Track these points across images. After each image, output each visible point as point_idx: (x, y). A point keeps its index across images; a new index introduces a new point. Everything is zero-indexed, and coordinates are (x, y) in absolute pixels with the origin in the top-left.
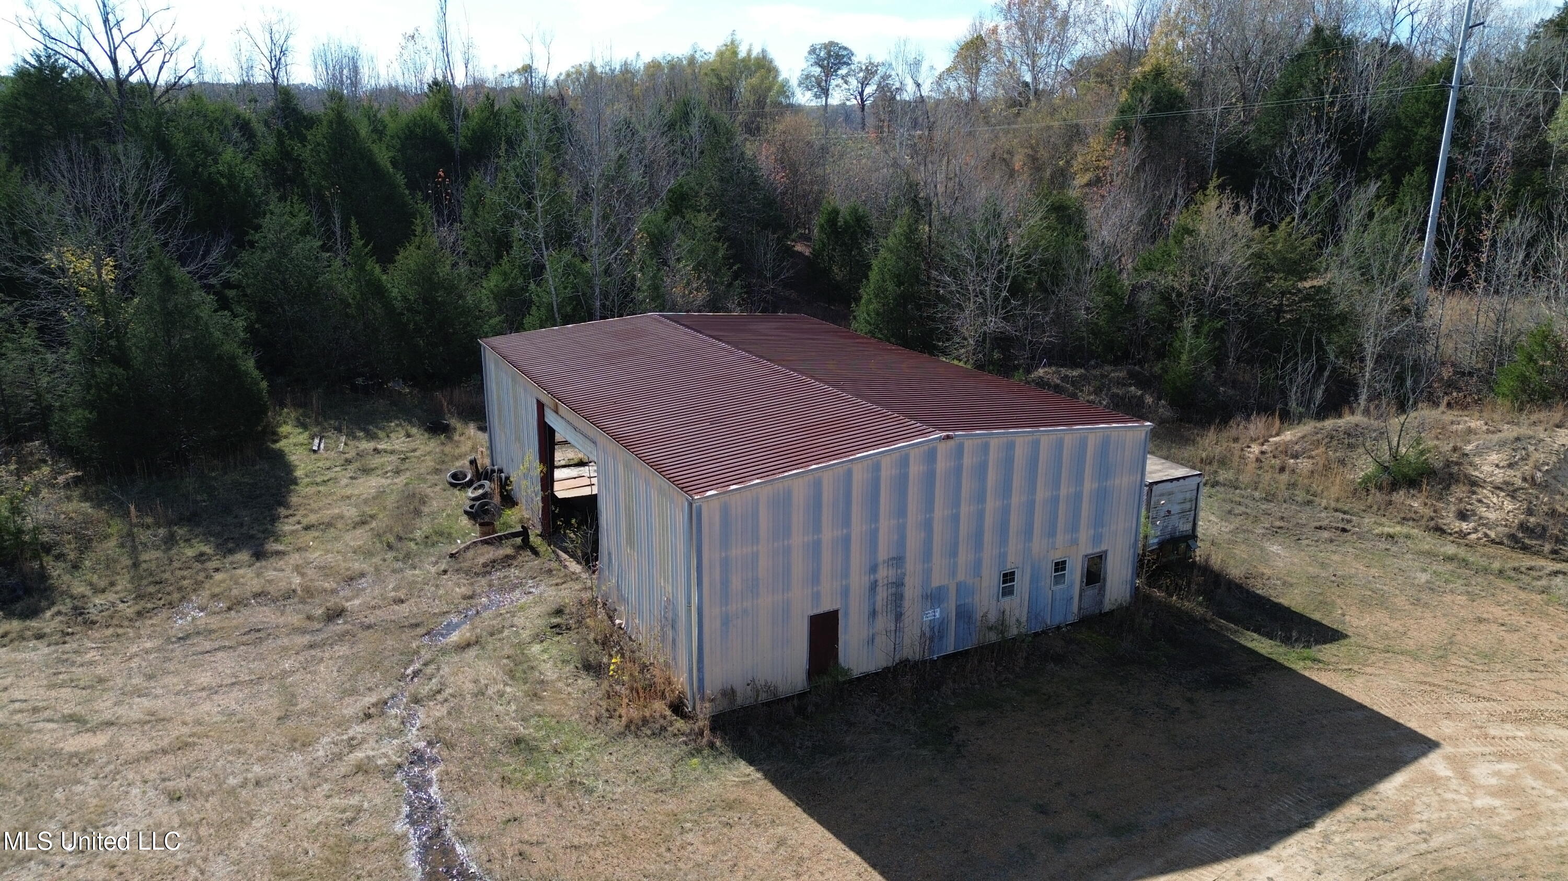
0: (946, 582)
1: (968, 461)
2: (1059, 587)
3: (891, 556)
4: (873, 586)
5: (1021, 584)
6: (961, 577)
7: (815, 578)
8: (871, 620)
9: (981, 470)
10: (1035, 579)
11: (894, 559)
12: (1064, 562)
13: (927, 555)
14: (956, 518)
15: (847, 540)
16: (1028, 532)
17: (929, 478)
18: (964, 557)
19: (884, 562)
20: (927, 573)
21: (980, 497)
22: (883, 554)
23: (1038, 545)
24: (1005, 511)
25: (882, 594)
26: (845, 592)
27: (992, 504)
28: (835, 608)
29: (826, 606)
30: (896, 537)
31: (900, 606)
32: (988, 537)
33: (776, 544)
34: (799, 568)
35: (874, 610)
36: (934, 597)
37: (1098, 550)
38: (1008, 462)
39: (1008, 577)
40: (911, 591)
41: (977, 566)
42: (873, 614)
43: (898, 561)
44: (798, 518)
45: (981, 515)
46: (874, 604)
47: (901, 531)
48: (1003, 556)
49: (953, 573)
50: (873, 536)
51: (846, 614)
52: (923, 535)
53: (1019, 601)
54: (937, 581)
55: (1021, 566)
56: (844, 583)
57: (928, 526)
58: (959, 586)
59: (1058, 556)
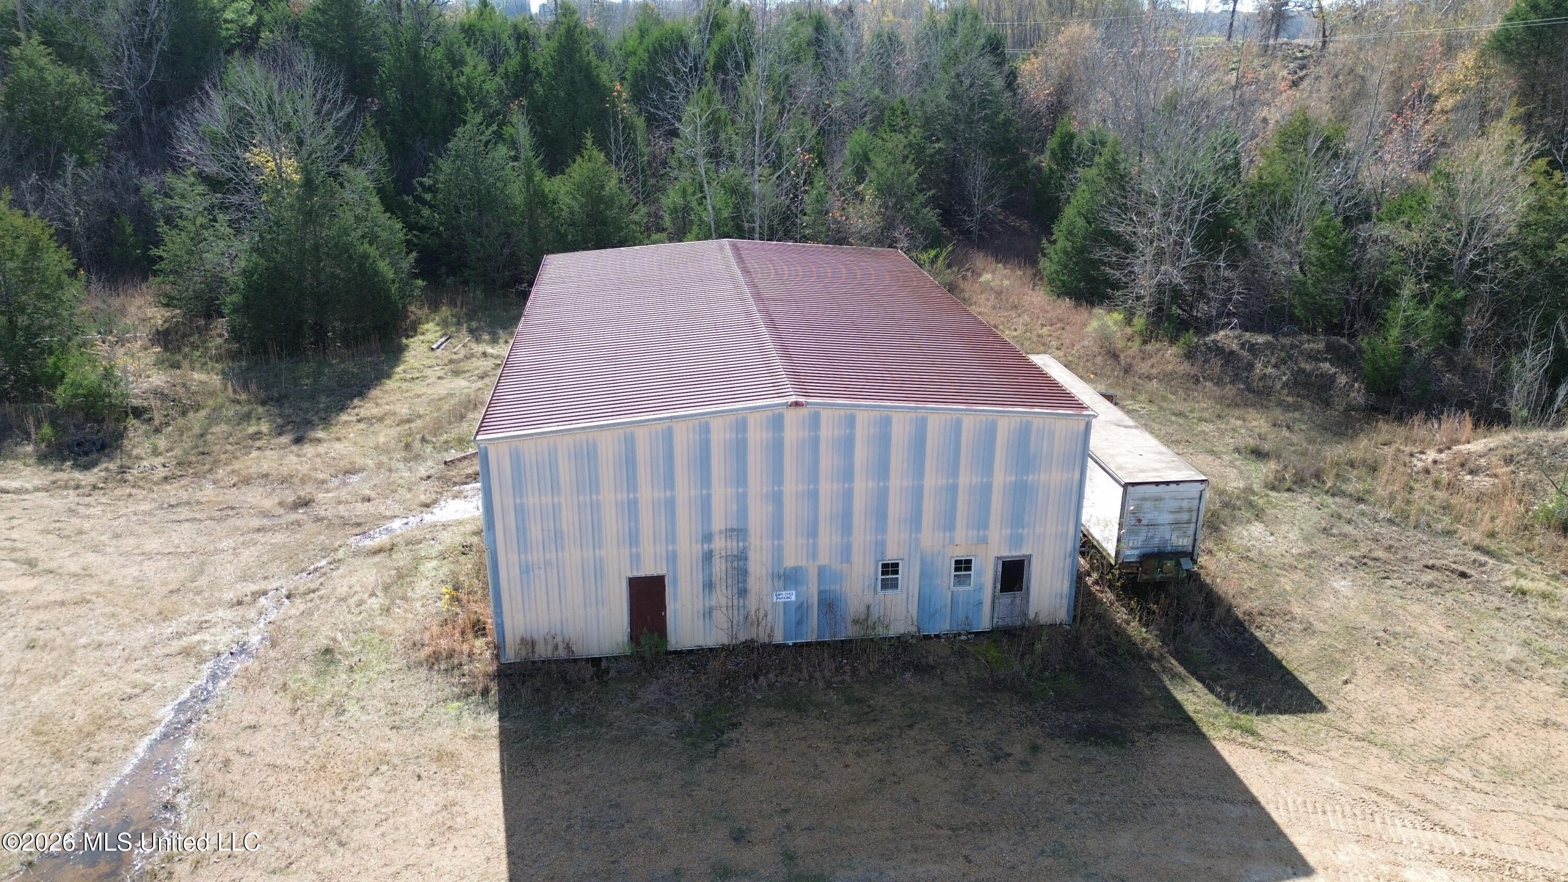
0: (804, 564)
1: (826, 433)
2: (961, 589)
3: (729, 526)
4: (708, 557)
5: (908, 577)
6: (824, 559)
7: (634, 538)
8: (707, 592)
9: (847, 445)
10: (925, 575)
11: (732, 530)
12: (969, 562)
13: (777, 530)
14: (814, 496)
15: (671, 505)
16: (915, 521)
17: (777, 448)
18: (827, 538)
19: (721, 532)
20: (778, 552)
21: (847, 474)
22: (718, 524)
23: (930, 538)
24: (882, 496)
25: (719, 567)
26: (672, 558)
27: (862, 486)
28: (660, 572)
29: (648, 569)
30: (735, 507)
31: (745, 581)
32: (858, 520)
33: (581, 498)
34: (612, 524)
35: (710, 581)
36: (790, 578)
37: (1018, 553)
38: (883, 440)
39: (890, 569)
40: (758, 566)
41: (846, 552)
42: (709, 586)
43: (739, 532)
44: (608, 473)
45: (848, 496)
46: (711, 574)
47: (742, 501)
48: (881, 545)
49: (814, 555)
50: (705, 505)
51: (675, 581)
52: (770, 508)
53: (905, 596)
54: (790, 561)
55: (906, 558)
56: (670, 548)
57: (777, 499)
58: (822, 571)
59: (962, 554)
